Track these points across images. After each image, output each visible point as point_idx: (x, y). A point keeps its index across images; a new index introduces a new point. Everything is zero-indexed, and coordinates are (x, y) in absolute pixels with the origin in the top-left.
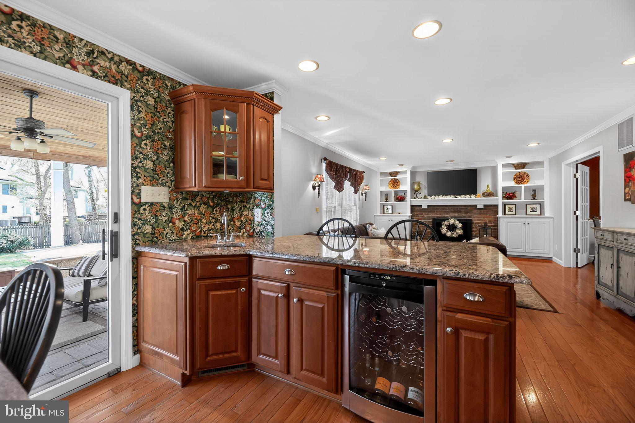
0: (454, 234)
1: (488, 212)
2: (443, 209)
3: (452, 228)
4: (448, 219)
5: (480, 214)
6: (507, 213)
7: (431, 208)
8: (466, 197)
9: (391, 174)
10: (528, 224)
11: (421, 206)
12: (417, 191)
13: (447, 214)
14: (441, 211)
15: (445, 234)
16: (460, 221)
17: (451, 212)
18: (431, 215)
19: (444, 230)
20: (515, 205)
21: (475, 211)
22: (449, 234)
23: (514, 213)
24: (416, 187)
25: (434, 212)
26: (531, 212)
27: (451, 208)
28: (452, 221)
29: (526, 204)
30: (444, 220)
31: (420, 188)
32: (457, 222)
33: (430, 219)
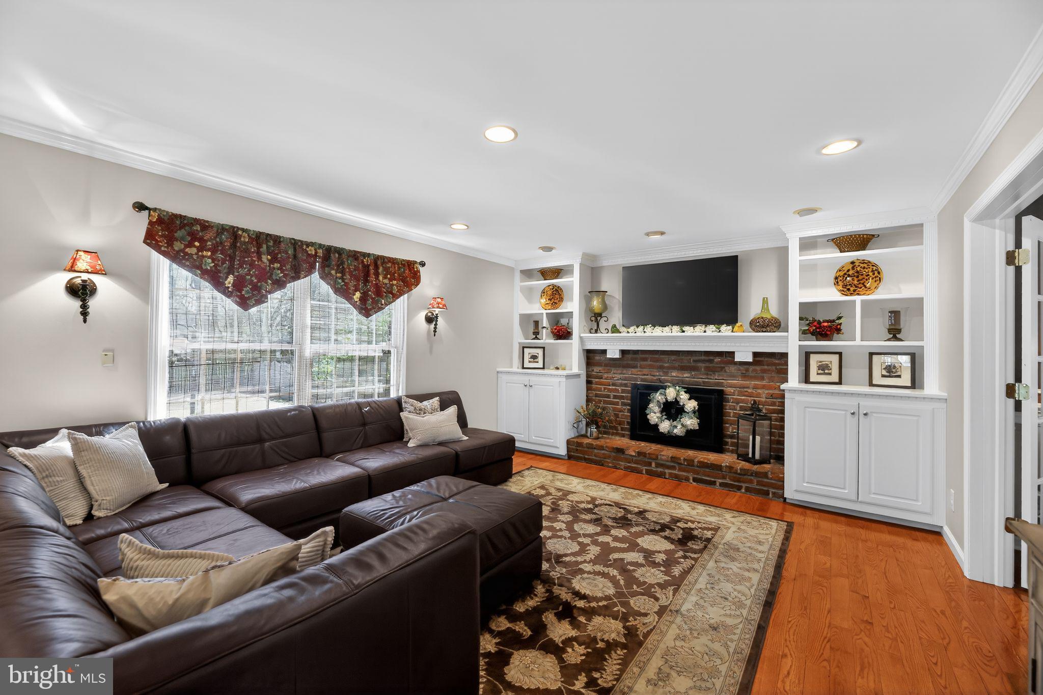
0: (676, 427)
1: (764, 371)
2: (657, 360)
3: (672, 410)
4: (665, 388)
5: (745, 376)
6: (813, 377)
7: (630, 356)
8: (707, 329)
9: (546, 273)
10: (865, 414)
11: (604, 352)
12: (600, 315)
13: (666, 374)
14: (651, 367)
15: (656, 426)
16: (693, 393)
17: (674, 368)
18: (629, 373)
19: (654, 415)
20: (837, 356)
21: (732, 369)
22: (665, 426)
23: (835, 377)
24: (596, 303)
25: (635, 367)
26: (883, 376)
27: (673, 357)
28: (671, 393)
29: (871, 354)
30: (656, 389)
31: (605, 307)
32: (684, 397)
33: (626, 385)
